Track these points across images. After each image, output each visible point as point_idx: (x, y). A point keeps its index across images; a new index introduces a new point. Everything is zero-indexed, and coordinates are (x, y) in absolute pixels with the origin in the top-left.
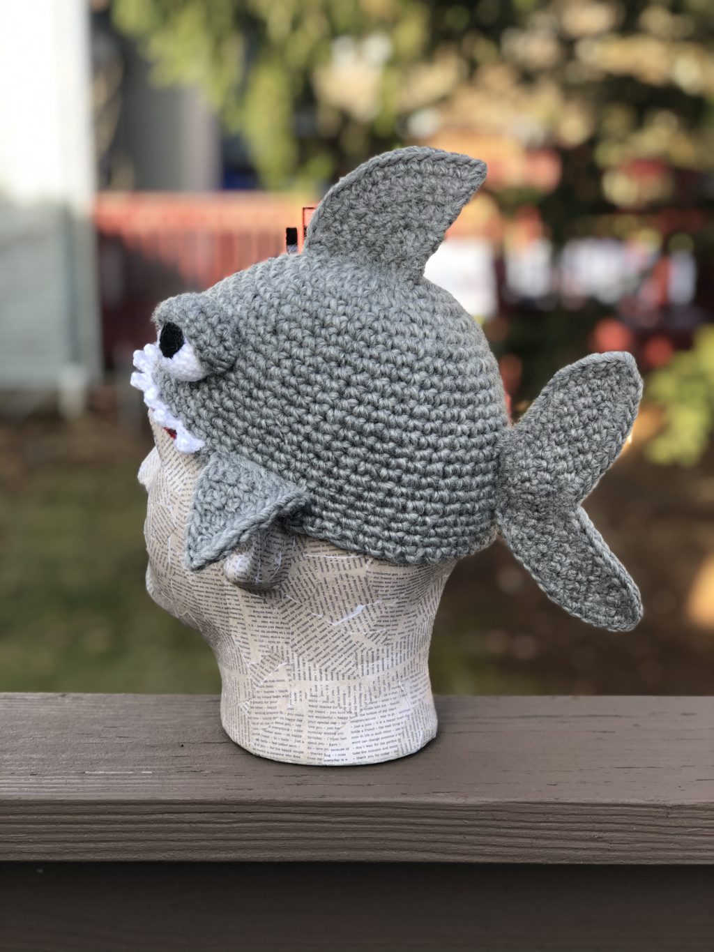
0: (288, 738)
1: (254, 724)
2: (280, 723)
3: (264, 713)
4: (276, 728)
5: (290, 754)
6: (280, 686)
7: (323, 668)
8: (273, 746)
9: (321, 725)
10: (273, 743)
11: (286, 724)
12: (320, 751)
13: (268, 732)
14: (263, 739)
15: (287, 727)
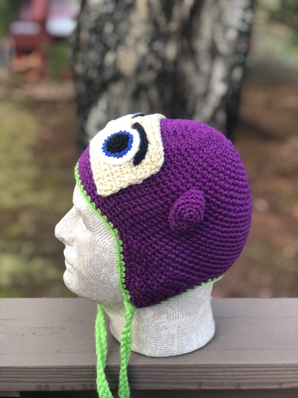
0: (167, 346)
1: (149, 343)
2: (163, 341)
3: (155, 338)
4: (162, 343)
5: (169, 353)
6: (163, 324)
7: (184, 313)
8: (160, 351)
9: (183, 337)
10: (160, 350)
11: (166, 341)
12: (183, 348)
13: (158, 345)
14: (155, 349)
15: (167, 342)
